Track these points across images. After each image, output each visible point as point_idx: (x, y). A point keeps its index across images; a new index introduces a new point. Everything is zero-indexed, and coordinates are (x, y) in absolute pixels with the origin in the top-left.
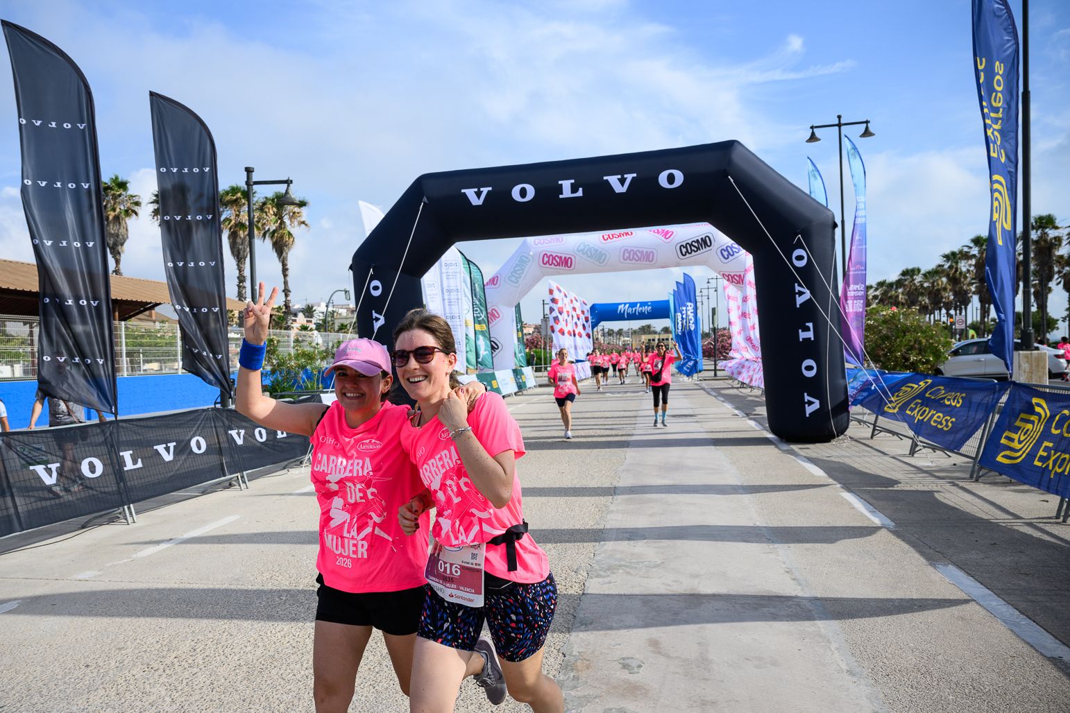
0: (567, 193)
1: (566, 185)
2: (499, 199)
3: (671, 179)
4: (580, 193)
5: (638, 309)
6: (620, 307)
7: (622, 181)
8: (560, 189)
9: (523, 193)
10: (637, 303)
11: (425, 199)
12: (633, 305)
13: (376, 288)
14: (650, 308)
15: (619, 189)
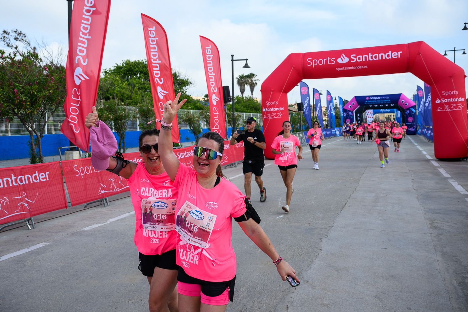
13: (358, 115)
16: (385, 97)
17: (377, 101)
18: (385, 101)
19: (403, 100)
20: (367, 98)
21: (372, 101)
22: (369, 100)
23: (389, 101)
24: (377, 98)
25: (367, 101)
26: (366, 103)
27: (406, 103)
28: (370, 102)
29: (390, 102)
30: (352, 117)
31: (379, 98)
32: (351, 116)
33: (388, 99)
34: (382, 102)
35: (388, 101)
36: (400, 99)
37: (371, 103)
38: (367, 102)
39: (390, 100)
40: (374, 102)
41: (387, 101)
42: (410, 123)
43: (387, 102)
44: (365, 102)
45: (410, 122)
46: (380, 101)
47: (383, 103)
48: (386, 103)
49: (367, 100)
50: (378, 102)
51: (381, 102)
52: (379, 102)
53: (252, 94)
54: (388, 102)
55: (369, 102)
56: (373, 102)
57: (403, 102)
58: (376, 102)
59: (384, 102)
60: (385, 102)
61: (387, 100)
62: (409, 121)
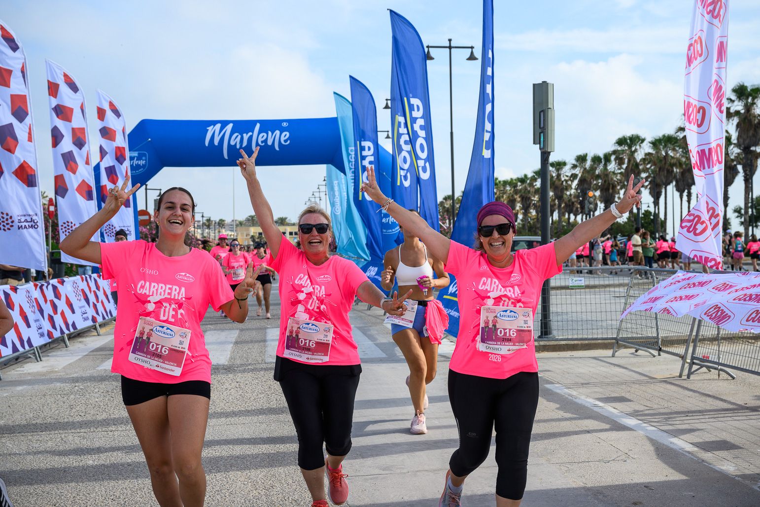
5: (257, 136)
6: (211, 130)
14: (287, 135)
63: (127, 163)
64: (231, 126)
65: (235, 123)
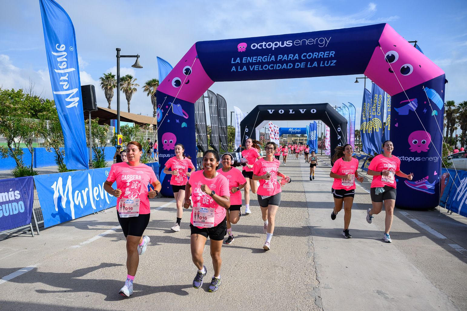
0: (291, 112)
1: (291, 110)
2: (276, 112)
3: (313, 111)
4: (294, 113)
5: (296, 130)
6: (290, 129)
7: (303, 111)
8: (289, 111)
9: (281, 112)
10: (295, 128)
11: (259, 111)
12: (294, 129)
13: (247, 130)
14: (300, 130)
15: (302, 112)
16: (314, 41)
17: (280, 57)
18: (315, 55)
19: (390, 53)
20: (242, 47)
21: (260, 59)
22: (249, 52)
23: (332, 59)
24: (279, 44)
25: (238, 60)
26: (236, 65)
27: (405, 66)
28: (252, 64)
29: (335, 61)
30: (184, 125)
31: (288, 44)
32: (182, 120)
33: (324, 50)
34: (300, 61)
35: (325, 54)
36: (378, 45)
37: (256, 67)
38: (242, 65)
39: (332, 53)
40: (268, 63)
41: (321, 54)
42: (418, 159)
43: (319, 60)
44: (232, 62)
45: (415, 155)
46: (291, 56)
47: (302, 65)
48: (315, 64)
49: (242, 55)
50: (282, 62)
51: (294, 62)
52: (286, 62)
53: (129, 104)
54: (324, 60)
55: (248, 64)
56: (262, 64)
57: (391, 58)
58: (276, 62)
59: (307, 61)
60: (312, 61)
61: (319, 50)
62: (413, 149)
63: (279, 134)
64: (292, 129)
65: (293, 128)
